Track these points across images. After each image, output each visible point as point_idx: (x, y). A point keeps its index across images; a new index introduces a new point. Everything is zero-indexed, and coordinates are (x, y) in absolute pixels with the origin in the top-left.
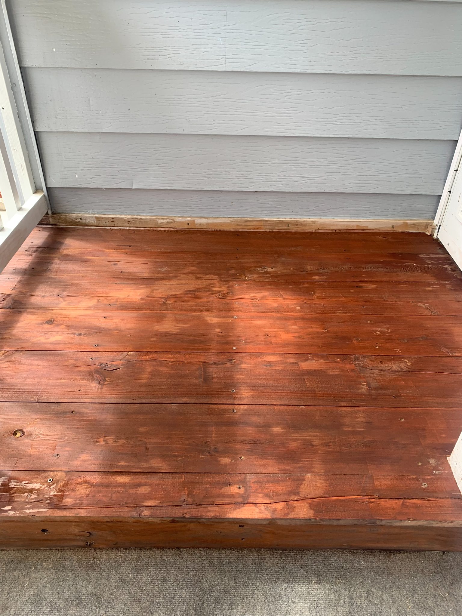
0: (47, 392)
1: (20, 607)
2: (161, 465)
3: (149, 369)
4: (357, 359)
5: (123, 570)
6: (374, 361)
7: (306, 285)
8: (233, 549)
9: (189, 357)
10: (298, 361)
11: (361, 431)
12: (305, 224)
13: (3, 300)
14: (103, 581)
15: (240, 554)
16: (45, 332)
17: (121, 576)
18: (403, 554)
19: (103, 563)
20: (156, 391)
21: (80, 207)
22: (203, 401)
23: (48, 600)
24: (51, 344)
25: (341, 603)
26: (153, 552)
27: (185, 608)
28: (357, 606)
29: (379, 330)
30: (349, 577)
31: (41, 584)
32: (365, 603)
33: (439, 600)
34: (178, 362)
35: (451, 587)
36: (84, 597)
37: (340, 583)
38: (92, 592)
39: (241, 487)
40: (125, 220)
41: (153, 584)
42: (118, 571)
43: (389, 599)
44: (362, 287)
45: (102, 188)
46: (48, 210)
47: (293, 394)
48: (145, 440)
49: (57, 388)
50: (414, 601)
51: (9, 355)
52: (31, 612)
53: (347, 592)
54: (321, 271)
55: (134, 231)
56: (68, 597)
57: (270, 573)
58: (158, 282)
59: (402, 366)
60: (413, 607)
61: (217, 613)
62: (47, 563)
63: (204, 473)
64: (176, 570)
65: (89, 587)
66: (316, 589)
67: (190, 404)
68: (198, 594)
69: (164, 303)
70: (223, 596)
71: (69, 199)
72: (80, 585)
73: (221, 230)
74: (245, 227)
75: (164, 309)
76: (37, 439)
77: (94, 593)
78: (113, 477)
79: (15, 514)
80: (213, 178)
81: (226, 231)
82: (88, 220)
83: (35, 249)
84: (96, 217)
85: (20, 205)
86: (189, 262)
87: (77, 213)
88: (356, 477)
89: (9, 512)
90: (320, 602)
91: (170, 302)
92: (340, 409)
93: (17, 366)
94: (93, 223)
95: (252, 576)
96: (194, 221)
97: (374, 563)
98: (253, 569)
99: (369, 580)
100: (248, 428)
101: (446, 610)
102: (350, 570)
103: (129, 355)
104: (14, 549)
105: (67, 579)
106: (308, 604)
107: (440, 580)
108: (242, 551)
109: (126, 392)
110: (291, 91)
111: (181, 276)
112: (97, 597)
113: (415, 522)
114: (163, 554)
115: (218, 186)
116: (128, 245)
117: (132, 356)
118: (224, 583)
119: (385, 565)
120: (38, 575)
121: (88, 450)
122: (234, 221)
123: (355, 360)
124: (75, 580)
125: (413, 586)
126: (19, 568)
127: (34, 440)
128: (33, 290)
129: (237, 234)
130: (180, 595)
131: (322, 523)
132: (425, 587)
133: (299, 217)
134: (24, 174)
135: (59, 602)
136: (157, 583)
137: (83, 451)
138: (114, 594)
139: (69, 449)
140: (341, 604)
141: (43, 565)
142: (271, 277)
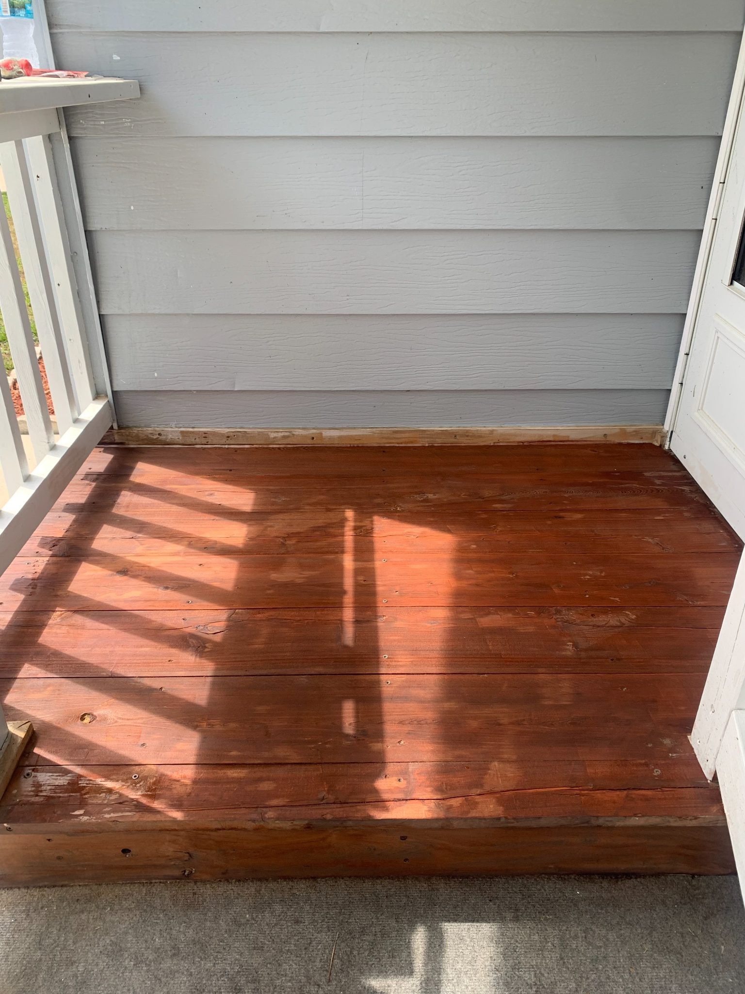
0: (123, 665)
1: (92, 961)
2: (288, 754)
3: (265, 631)
4: (558, 612)
5: (237, 909)
6: (581, 614)
7: (484, 516)
8: (392, 877)
9: (322, 614)
10: (476, 616)
11: (566, 705)
12: (479, 434)
13: (54, 546)
14: (208, 924)
15: (403, 884)
16: (117, 587)
17: (233, 916)
18: (634, 880)
19: (208, 900)
20: (277, 660)
21: (159, 418)
22: (343, 670)
23: (132, 950)
24: (125, 601)
25: (548, 946)
26: (278, 884)
27: (327, 958)
28: (572, 950)
29: (590, 573)
30: (559, 912)
31: (120, 930)
32: (582, 946)
33: (689, 940)
34: (306, 621)
35: (705, 922)
36: (183, 946)
37: (546, 919)
38: (193, 938)
39: (402, 780)
40: (222, 435)
41: (280, 927)
42: (229, 910)
43: (617, 939)
44: (563, 517)
45: (191, 391)
46: (112, 423)
47: (470, 659)
48: (265, 723)
49: (137, 658)
50: (652, 941)
51: (68, 618)
52: (108, 967)
53: (557, 932)
54: (504, 498)
55: (236, 450)
56: (159, 946)
57: (447, 909)
58: (272, 517)
59: (623, 620)
60: (650, 950)
61: (372, 963)
62: (128, 902)
63: (349, 763)
64: (312, 908)
65: (189, 932)
66: (512, 928)
67: (326, 675)
68: (345, 939)
69: (283, 544)
70: (380, 940)
71: (143, 407)
72: (176, 930)
73: (360, 445)
74: (393, 441)
75: (283, 552)
76: (114, 725)
77: (197, 940)
78: (222, 771)
79: (89, 820)
80: (348, 373)
81: (367, 447)
82: (170, 436)
83: (95, 476)
84: (182, 432)
85: (76, 415)
86: (316, 488)
87: (155, 427)
88: (561, 764)
89: (81, 817)
90: (519, 945)
91: (292, 543)
92: (536, 676)
93: (79, 631)
94: (177, 440)
95: (421, 913)
96: (321, 434)
97: (594, 892)
98: (422, 904)
99: (587, 915)
100: (408, 704)
101: (699, 953)
102: (560, 902)
103: (237, 614)
104: (80, 884)
105: (157, 923)
106: (502, 948)
107: (688, 914)
108: (405, 880)
109: (235, 662)
110: (453, 253)
111: (305, 508)
112: (201, 944)
113: (646, 818)
114: (292, 886)
115: (354, 384)
116: (227, 468)
117: (241, 614)
118: (381, 923)
119: (609, 895)
120: (116, 918)
121: (186, 737)
122: (378, 432)
123: (556, 613)
124: (169, 923)
125: (651, 922)
126: (89, 909)
127: (110, 725)
128: (95, 531)
129: (382, 450)
130: (319, 939)
131: (516, 824)
132: (667, 923)
133: (469, 425)
134: (82, 373)
135: (147, 953)
136: (286, 925)
137: (179, 738)
138: (225, 941)
139: (159, 736)
140: (549, 948)
141: (122, 904)
142: (434, 506)
